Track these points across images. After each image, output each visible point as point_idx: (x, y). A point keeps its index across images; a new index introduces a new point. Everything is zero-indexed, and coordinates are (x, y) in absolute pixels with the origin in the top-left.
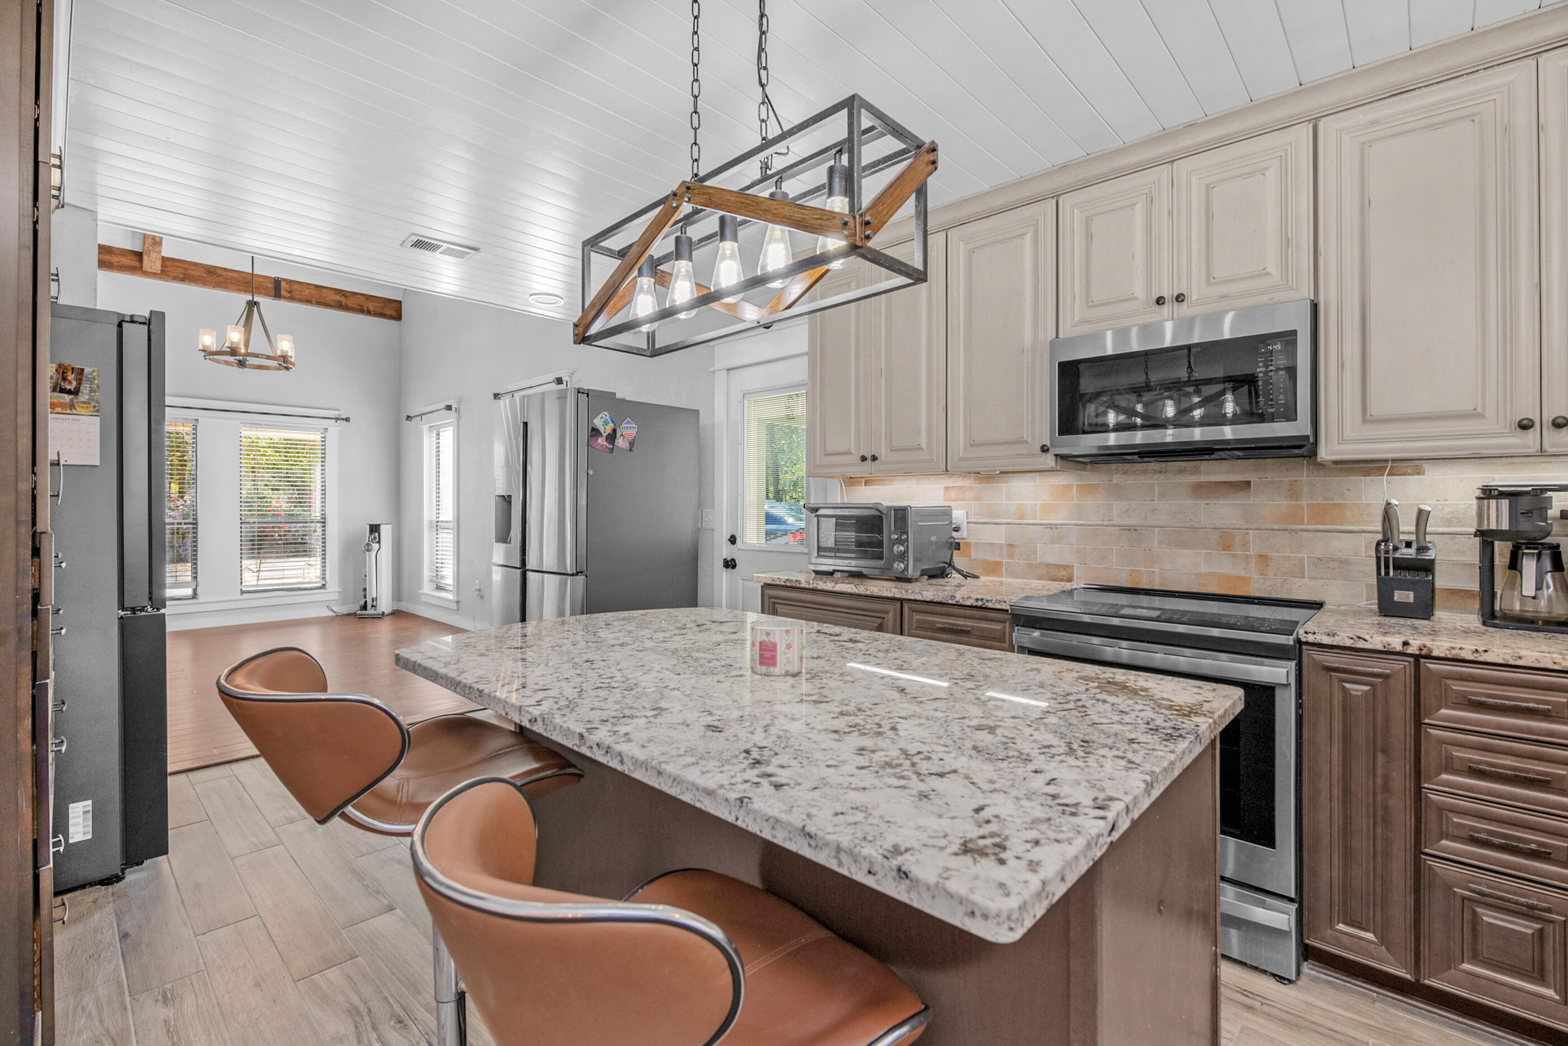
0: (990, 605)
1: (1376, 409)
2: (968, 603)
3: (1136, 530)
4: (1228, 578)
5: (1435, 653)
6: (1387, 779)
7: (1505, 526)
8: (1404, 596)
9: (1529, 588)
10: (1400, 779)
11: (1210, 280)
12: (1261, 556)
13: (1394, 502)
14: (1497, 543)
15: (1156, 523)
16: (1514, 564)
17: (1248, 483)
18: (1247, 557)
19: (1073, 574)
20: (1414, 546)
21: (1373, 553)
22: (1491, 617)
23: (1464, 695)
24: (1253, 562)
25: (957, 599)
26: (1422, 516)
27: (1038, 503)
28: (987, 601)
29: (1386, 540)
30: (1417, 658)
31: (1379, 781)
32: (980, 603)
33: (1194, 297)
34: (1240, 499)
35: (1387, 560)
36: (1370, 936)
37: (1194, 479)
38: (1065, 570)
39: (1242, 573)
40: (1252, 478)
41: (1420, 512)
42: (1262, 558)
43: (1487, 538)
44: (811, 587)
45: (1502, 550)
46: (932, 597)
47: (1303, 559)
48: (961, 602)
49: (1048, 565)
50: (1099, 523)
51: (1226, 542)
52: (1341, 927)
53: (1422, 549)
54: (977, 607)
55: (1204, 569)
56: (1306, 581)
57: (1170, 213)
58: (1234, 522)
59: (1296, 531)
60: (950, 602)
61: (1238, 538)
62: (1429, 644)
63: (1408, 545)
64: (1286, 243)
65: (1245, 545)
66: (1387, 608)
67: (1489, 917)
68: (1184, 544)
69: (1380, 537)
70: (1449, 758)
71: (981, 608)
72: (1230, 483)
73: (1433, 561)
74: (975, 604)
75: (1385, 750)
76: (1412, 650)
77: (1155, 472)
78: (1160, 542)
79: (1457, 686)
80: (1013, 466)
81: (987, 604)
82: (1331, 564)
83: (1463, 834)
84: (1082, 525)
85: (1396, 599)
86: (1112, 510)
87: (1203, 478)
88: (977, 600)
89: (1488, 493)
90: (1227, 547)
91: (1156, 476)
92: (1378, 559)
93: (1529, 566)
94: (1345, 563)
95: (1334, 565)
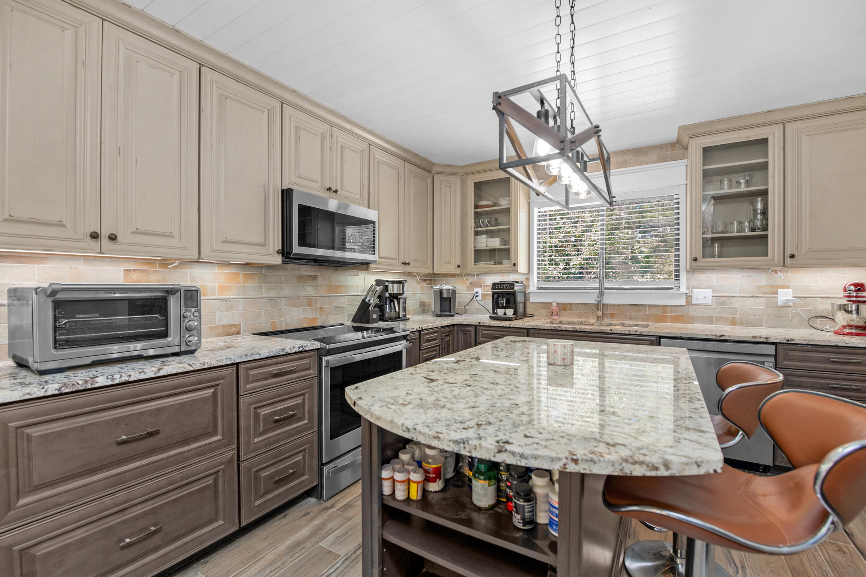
0: (307, 349)
1: (381, 254)
2: (294, 351)
3: (274, 300)
4: (310, 319)
8: (374, 316)
12: (321, 308)
15: (284, 295)
17: (317, 276)
18: (317, 308)
24: (318, 310)
25: (286, 351)
27: (217, 284)
30: (420, 331)
32: (301, 349)
34: (314, 283)
37: (298, 273)
38: (235, 327)
39: (315, 316)
40: (318, 274)
44: (117, 382)
46: (268, 354)
47: (332, 308)
48: (289, 352)
49: (224, 326)
50: (256, 296)
51: (310, 302)
54: (299, 352)
55: (302, 316)
56: (333, 316)
58: (312, 293)
59: (330, 296)
60: (282, 354)
61: (314, 301)
65: (316, 304)
68: (294, 305)
71: (302, 352)
72: (309, 276)
74: (298, 351)
78: (284, 305)
80: (256, 260)
81: (305, 348)
82: (339, 309)
84: (246, 298)
86: (262, 289)
87: (302, 273)
88: (299, 348)
90: (310, 305)
91: (283, 271)
94: (342, 307)
95: (340, 309)
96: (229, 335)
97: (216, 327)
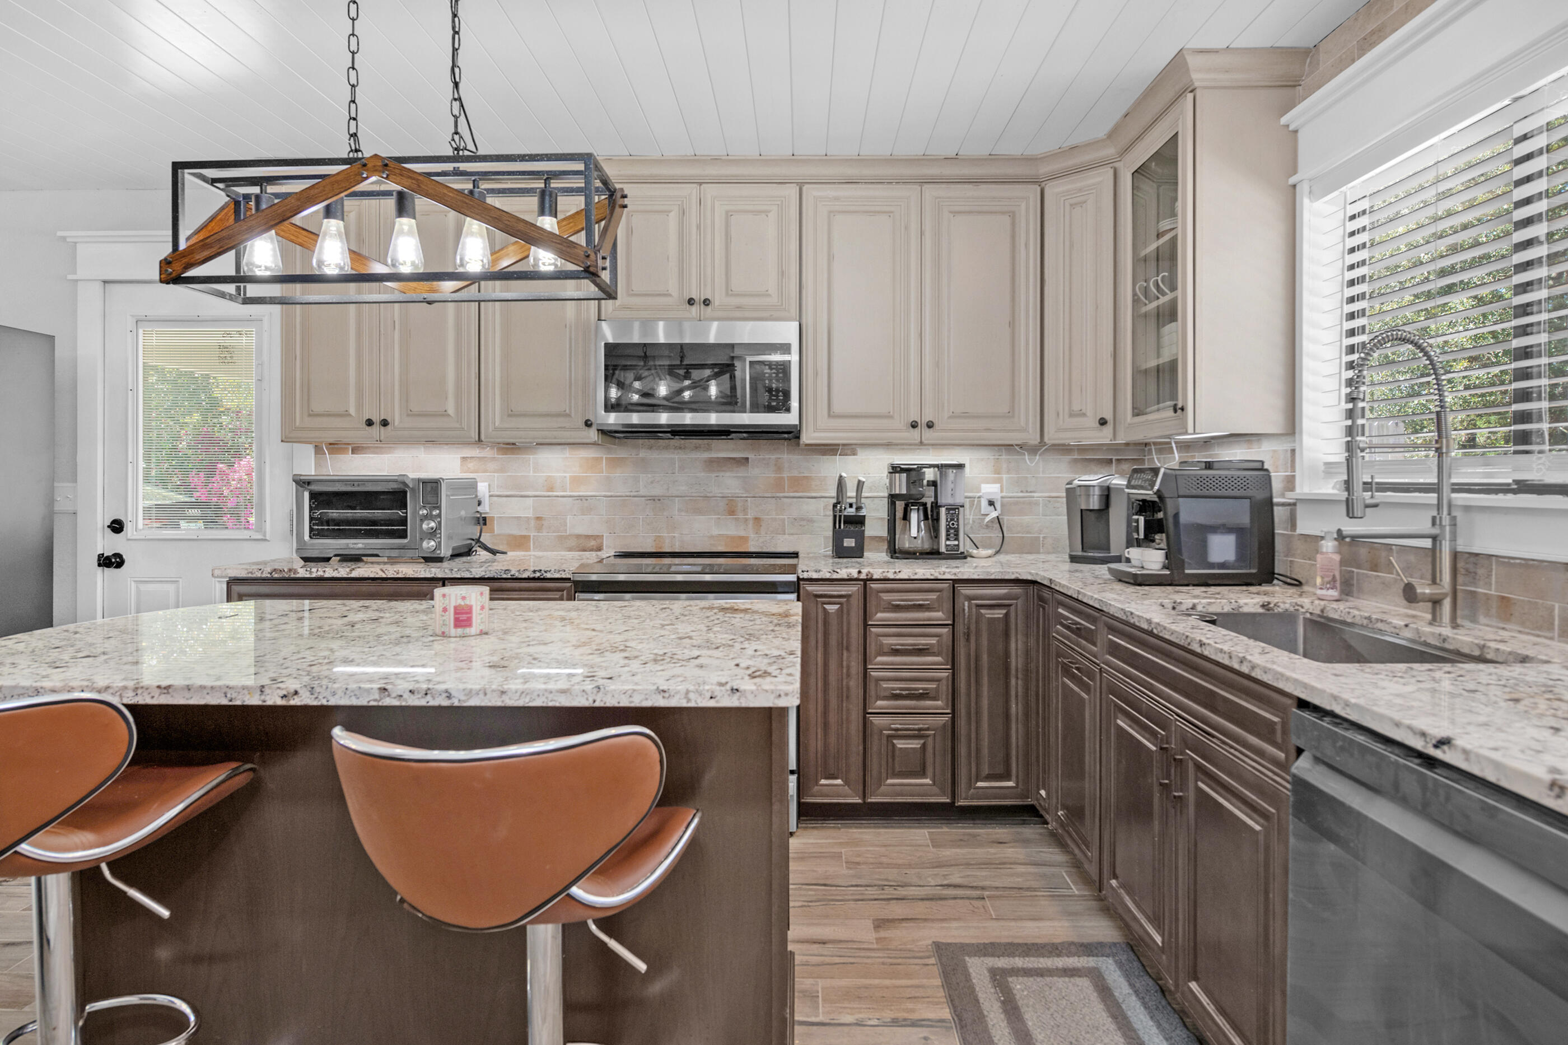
0: (548, 575)
1: (837, 408)
2: (525, 575)
3: (659, 500)
4: (733, 538)
5: (875, 577)
6: (848, 667)
7: (904, 491)
8: (849, 543)
9: (914, 532)
10: (856, 667)
11: (729, 292)
12: (756, 518)
13: (844, 475)
14: (897, 503)
15: (677, 493)
16: (906, 517)
17: (747, 459)
18: (746, 520)
19: (602, 543)
20: (854, 506)
21: (831, 513)
22: (895, 552)
23: (889, 602)
24: (751, 523)
25: (512, 573)
26: (860, 485)
27: (567, 475)
28: (546, 572)
29: (838, 503)
30: (865, 581)
31: (845, 671)
32: (538, 575)
33: (717, 303)
34: (741, 472)
35: (840, 516)
36: (839, 781)
37: (706, 455)
38: (595, 540)
39: (742, 533)
40: (751, 456)
41: (859, 481)
42: (757, 520)
43: (893, 498)
45: (900, 505)
46: (484, 573)
47: (784, 519)
48: (517, 575)
49: (578, 536)
50: (628, 494)
51: (731, 508)
52: (823, 782)
53: (859, 508)
54: (534, 579)
55: (715, 532)
56: (786, 536)
57: (699, 227)
58: (737, 491)
59: (780, 498)
60: (504, 576)
61: (740, 504)
62: (871, 571)
63: (851, 506)
64: (782, 274)
65: (745, 511)
66: (840, 552)
67: (900, 744)
68: (699, 511)
69: (835, 501)
70: (881, 645)
71: (539, 579)
72: (734, 459)
73: (864, 516)
74: (532, 576)
75: (848, 649)
76: (863, 576)
77: (676, 448)
78: (680, 510)
79: (886, 597)
80: (555, 438)
81: (545, 574)
82: (802, 523)
83: (887, 694)
84: (611, 496)
85: (845, 545)
86: (639, 481)
87: (714, 455)
88: (534, 572)
89: (895, 469)
90: (732, 512)
91: (676, 451)
92: (835, 516)
93: (914, 516)
94: (811, 521)
95: (804, 523)
96: (585, 550)
97: (567, 537)
